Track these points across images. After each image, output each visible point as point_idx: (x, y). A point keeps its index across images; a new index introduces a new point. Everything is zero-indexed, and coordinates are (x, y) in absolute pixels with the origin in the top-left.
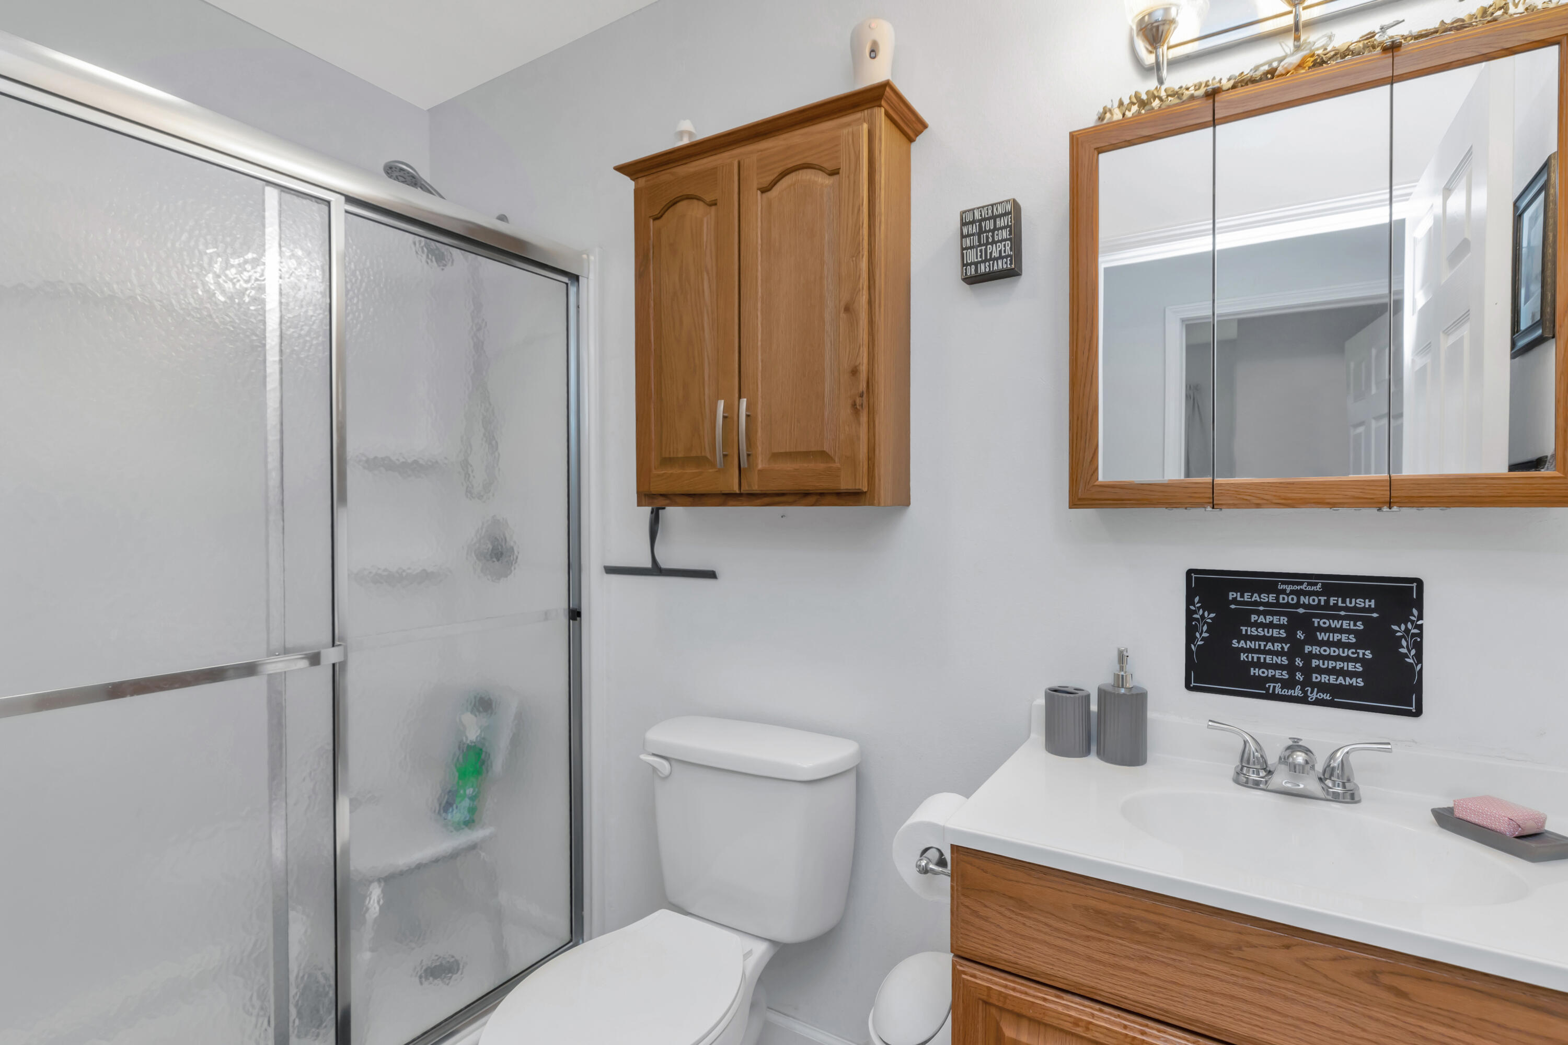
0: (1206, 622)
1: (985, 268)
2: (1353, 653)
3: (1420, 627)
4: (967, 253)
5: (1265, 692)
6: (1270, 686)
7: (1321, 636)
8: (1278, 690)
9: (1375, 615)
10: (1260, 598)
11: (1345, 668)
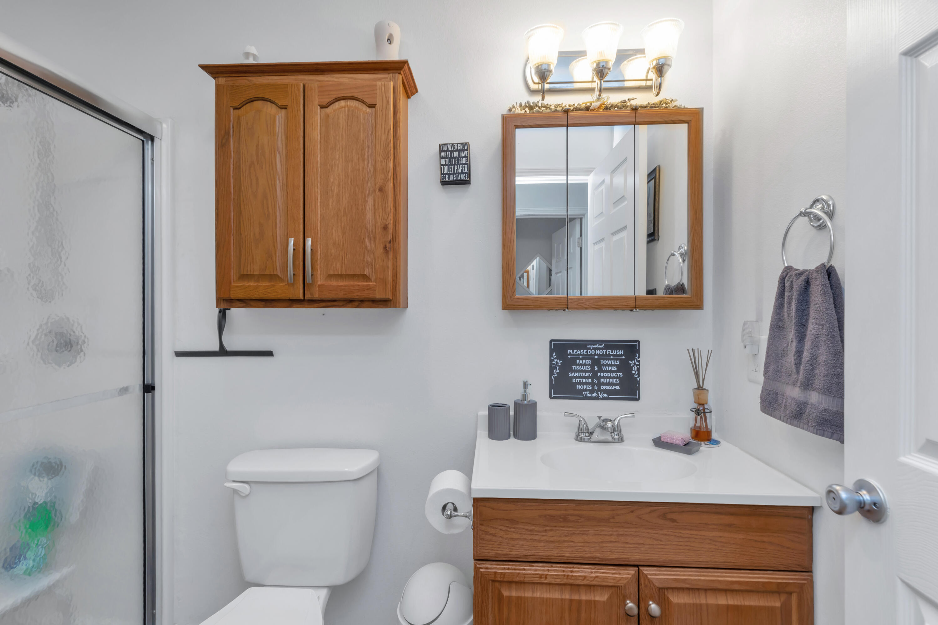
0: (558, 365)
1: (454, 177)
2: (616, 375)
3: (639, 361)
4: (443, 168)
5: (582, 396)
6: (584, 393)
7: (604, 368)
8: (588, 395)
9: (623, 357)
10: (580, 352)
11: (613, 382)
